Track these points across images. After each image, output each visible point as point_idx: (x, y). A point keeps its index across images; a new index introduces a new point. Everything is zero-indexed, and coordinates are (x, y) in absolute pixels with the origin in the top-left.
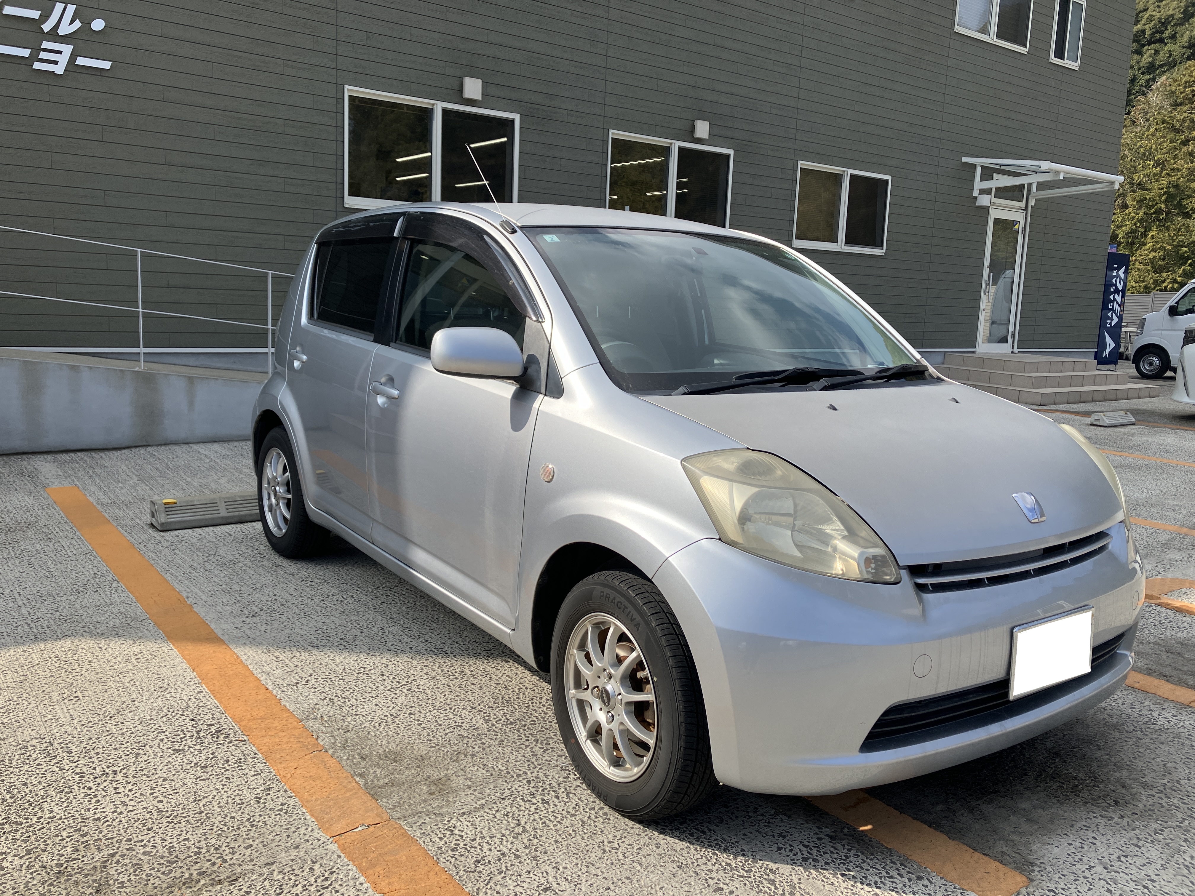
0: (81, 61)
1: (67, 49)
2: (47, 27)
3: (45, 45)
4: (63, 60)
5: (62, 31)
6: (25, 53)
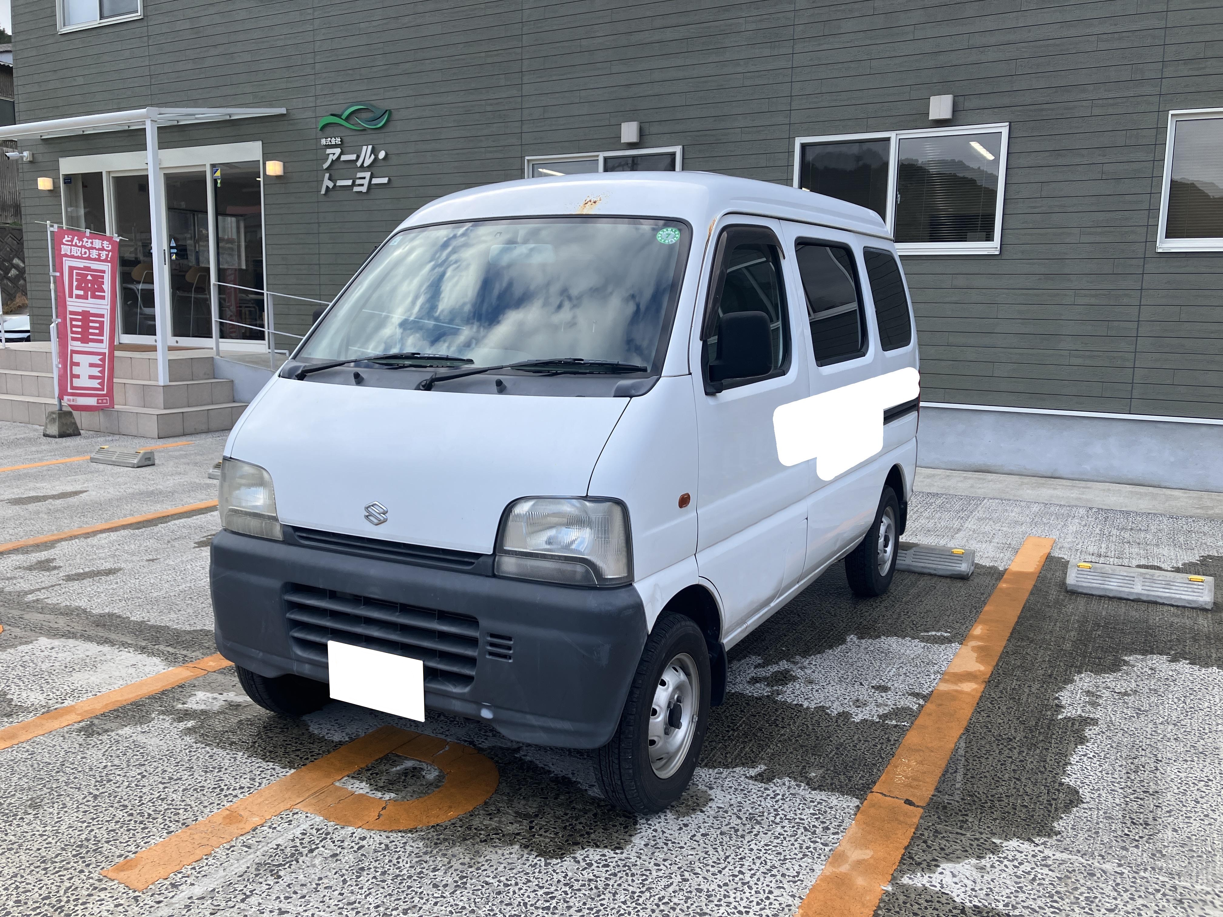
0: (375, 181)
1: (368, 175)
2: (359, 164)
3: (360, 175)
4: (366, 182)
5: (365, 165)
6: (349, 182)
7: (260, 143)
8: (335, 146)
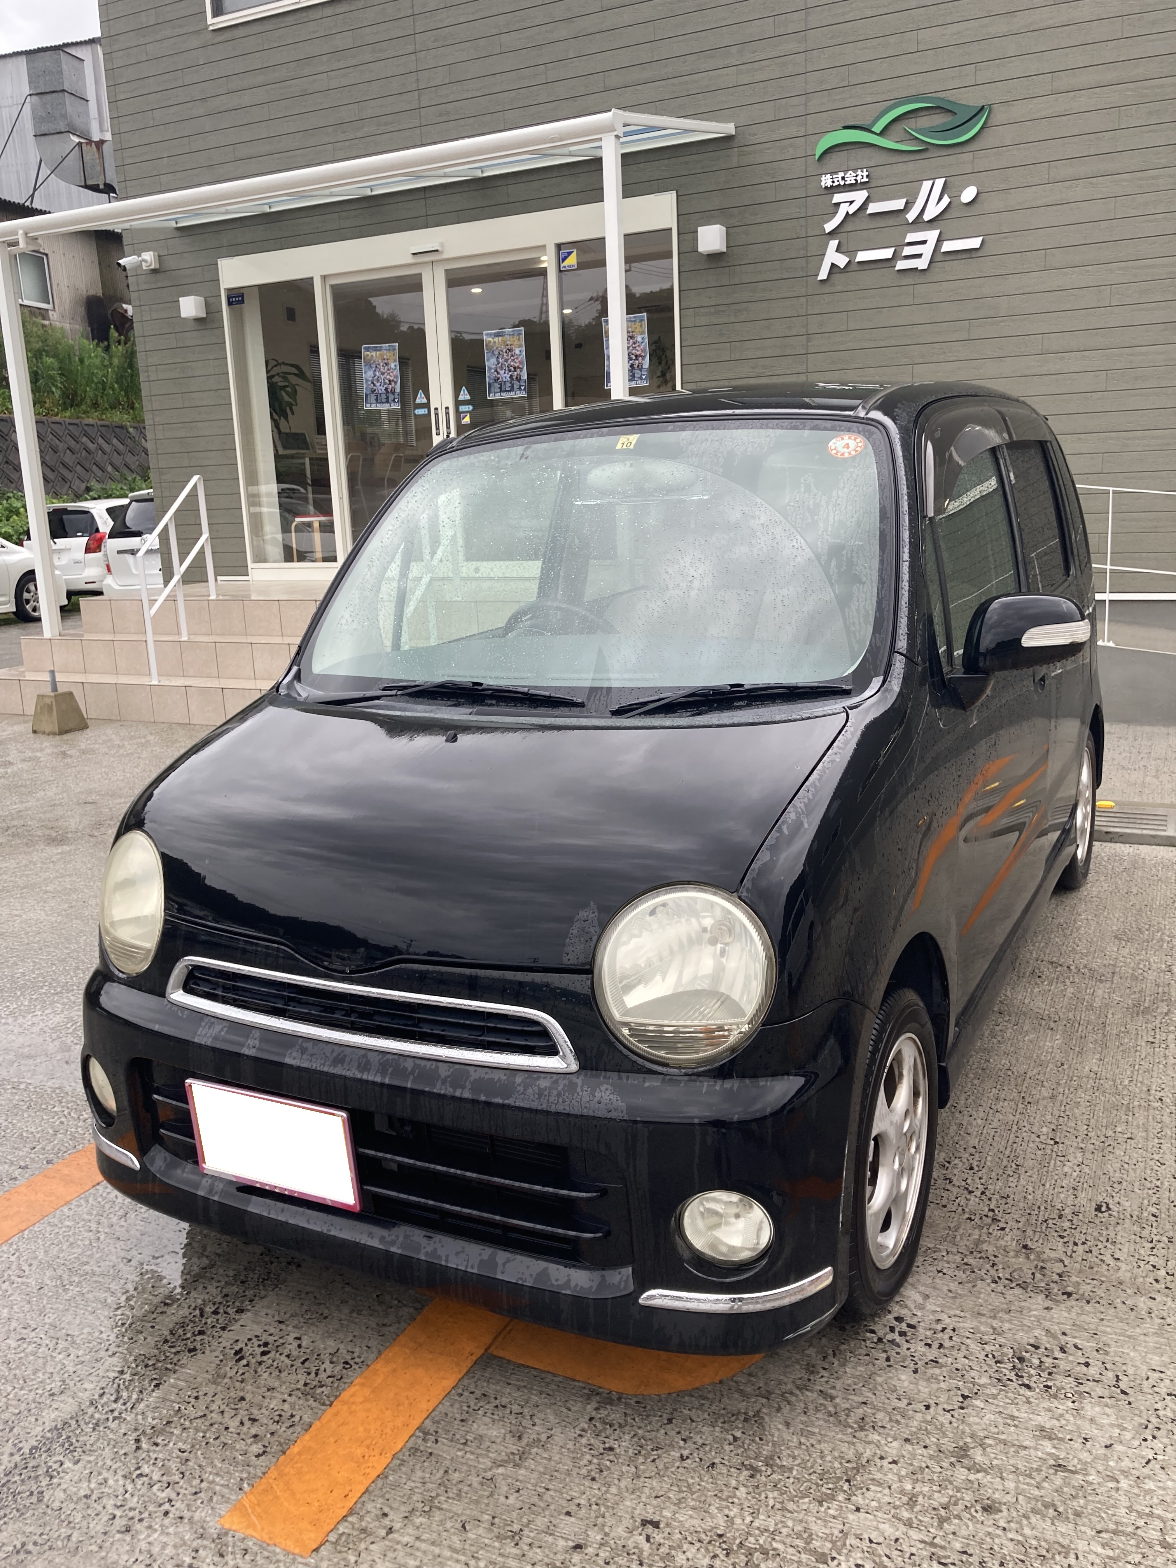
0: (947, 246)
1: (932, 236)
2: (911, 216)
3: (911, 237)
4: (927, 250)
5: (927, 217)
6: (888, 253)
7: (673, 194)
8: (854, 187)
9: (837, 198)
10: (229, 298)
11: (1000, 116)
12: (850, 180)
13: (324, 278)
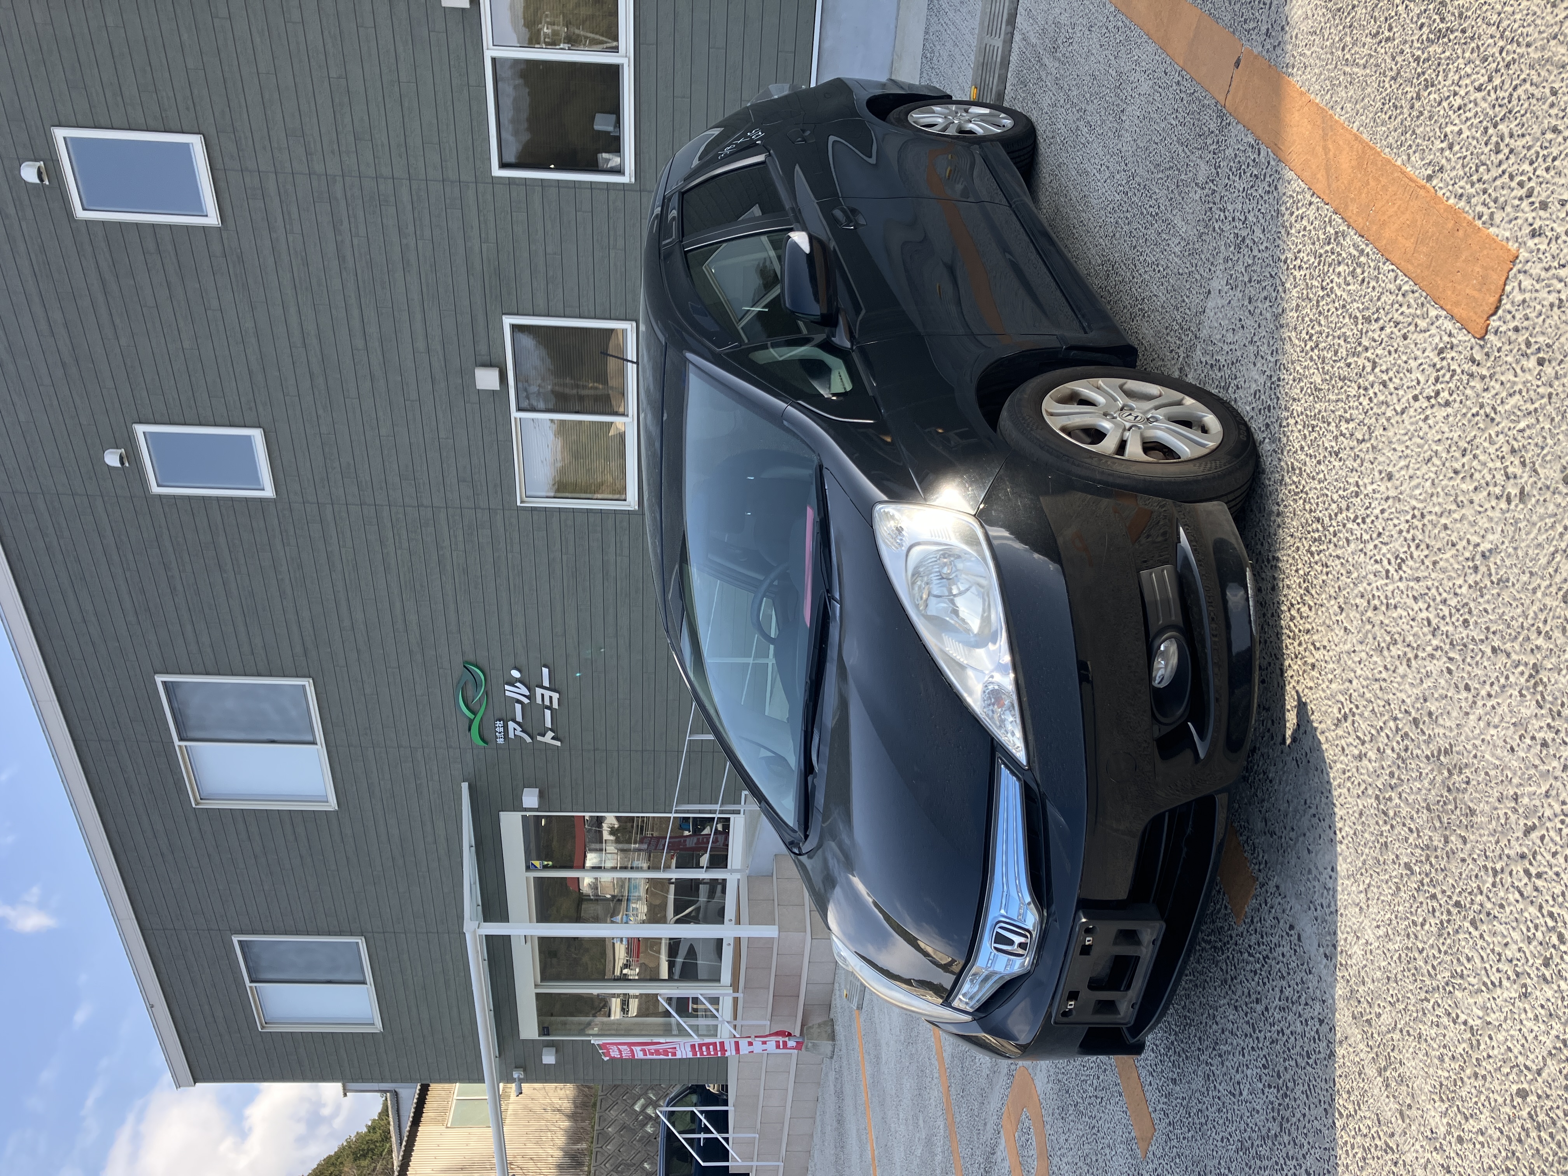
0: (546, 683)
1: (539, 691)
2: (526, 701)
3: (539, 700)
4: (547, 694)
5: (527, 693)
6: (548, 713)
7: (501, 813)
8: (506, 727)
9: (511, 735)
10: (544, 1035)
11: (471, 657)
12: (502, 729)
13: (536, 986)
